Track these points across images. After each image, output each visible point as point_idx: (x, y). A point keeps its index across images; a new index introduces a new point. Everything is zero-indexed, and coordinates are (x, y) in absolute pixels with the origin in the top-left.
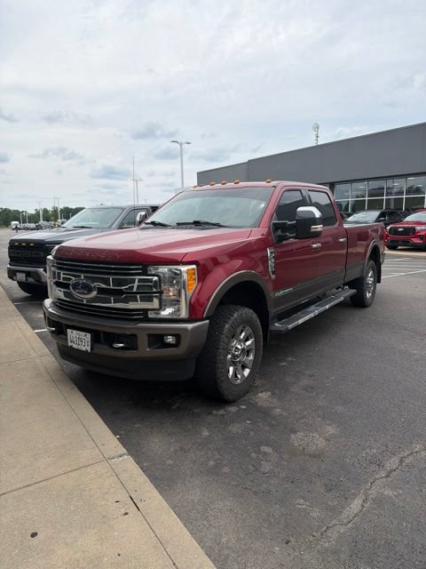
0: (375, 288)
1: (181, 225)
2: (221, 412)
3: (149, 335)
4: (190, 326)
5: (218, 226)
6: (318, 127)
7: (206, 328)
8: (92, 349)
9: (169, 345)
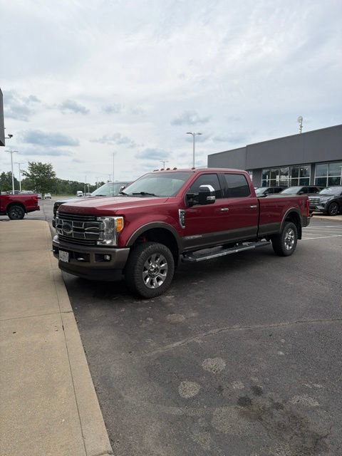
0: (296, 242)
1: (135, 195)
2: (139, 302)
3: (96, 254)
4: (117, 250)
5: (153, 195)
6: (302, 120)
7: (128, 252)
8: (69, 261)
9: (107, 261)
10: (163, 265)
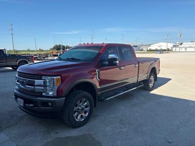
3: (42, 102)
7: (64, 100)
8: (24, 105)
10: (86, 103)
